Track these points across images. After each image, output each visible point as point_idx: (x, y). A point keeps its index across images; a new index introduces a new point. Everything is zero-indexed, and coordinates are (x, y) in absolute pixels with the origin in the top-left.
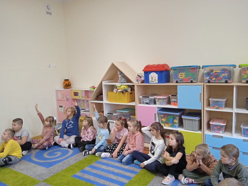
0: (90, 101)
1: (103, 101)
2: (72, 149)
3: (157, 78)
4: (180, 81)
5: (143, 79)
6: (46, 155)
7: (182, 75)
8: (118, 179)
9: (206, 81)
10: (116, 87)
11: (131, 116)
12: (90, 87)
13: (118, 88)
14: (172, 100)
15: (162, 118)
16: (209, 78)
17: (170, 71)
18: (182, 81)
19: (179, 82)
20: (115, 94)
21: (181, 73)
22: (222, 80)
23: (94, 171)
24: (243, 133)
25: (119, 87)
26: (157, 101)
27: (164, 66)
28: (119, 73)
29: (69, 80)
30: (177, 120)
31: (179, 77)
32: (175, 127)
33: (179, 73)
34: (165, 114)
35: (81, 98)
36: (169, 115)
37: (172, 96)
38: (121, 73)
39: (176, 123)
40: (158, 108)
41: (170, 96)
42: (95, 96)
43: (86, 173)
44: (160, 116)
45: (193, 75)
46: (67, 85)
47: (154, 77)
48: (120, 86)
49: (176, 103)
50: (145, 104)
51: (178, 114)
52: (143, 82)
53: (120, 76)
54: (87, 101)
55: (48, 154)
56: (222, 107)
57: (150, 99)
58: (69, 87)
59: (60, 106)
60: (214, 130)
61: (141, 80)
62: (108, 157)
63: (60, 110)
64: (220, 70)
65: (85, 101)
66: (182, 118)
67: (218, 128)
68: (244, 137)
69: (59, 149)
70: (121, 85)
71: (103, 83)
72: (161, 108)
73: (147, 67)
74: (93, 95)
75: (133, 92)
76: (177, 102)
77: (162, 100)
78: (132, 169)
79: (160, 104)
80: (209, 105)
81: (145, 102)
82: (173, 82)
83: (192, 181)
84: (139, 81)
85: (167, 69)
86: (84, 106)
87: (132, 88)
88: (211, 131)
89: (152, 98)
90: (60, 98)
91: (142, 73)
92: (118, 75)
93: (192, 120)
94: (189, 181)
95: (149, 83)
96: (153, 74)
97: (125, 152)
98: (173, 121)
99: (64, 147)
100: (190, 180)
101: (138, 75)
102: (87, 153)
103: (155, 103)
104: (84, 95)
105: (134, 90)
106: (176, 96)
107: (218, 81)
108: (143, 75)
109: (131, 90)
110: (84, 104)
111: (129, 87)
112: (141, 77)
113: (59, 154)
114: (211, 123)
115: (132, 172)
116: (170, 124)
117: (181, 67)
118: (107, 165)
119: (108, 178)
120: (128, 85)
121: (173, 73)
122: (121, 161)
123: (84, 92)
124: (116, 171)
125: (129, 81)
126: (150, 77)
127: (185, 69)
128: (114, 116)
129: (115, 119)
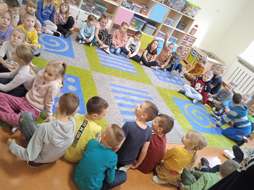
14: (144, 10)
15: (133, 22)
16: (173, 4)
22: (177, 8)
26: (135, 8)
34: (137, 20)
37: (146, 7)
39: (141, 27)
40: (134, 13)
67: (161, 36)
76: (147, 13)
77: (138, 9)
79: (136, 11)
81: (126, 6)
89: (133, 5)
103: (132, 9)
106: (149, 8)
116: (137, 28)
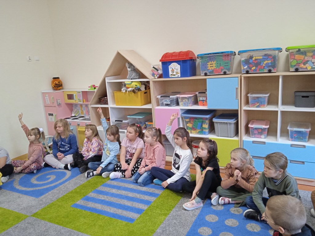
0: (91, 105)
1: (108, 104)
2: (70, 170)
3: (179, 70)
4: (210, 72)
5: (160, 72)
6: (34, 180)
7: (212, 64)
8: (134, 205)
9: (243, 72)
10: (125, 85)
11: (146, 123)
12: (89, 87)
13: (127, 86)
14: (199, 99)
15: (187, 123)
16: (248, 67)
17: (196, 60)
18: (213, 73)
19: (209, 74)
20: (124, 94)
21: (210, 62)
22: (264, 68)
23: (102, 197)
24: (291, 136)
25: (128, 84)
26: (181, 102)
27: (188, 53)
28: (127, 65)
29: (60, 79)
30: (206, 125)
31: (208, 67)
32: (205, 133)
33: (208, 62)
34: (191, 118)
35: (77, 102)
36: (196, 118)
37: (199, 93)
38: (131, 65)
39: (205, 129)
40: (182, 110)
41: (197, 93)
42: (96, 99)
43: (91, 201)
44: (185, 121)
45: (226, 64)
46: (57, 85)
47: (175, 69)
48: (131, 84)
49: (204, 102)
50: (165, 106)
51: (208, 116)
52: (160, 76)
53: (129, 69)
54: (87, 106)
55: (38, 180)
56: (264, 105)
57: (171, 99)
58: (61, 88)
59: (49, 114)
60: (254, 135)
61: (158, 74)
62: (119, 177)
63: (50, 120)
64: (262, 56)
65: (84, 106)
66: (213, 121)
67: (258, 132)
68: (292, 141)
69: (53, 171)
70: (132, 82)
71: (107, 81)
72: (186, 110)
73: (166, 56)
74: (93, 98)
75: (148, 91)
76: (206, 102)
77: (187, 100)
78: (151, 191)
79: (185, 105)
80: (247, 103)
81: (164, 103)
82: (200, 75)
83: (229, 201)
84: (155, 76)
85: (192, 58)
86: (82, 113)
87: (147, 85)
88: (250, 137)
89: (174, 98)
90: (49, 103)
91: (159, 65)
92: (127, 68)
93: (227, 123)
94: (224, 201)
95: (169, 77)
96: (174, 65)
97: (142, 170)
98: (202, 126)
99: (59, 169)
100: (227, 200)
101: (153, 67)
102: (91, 174)
103: (178, 104)
104: (81, 98)
105: (149, 88)
106: (205, 93)
107: (259, 71)
108: (161, 67)
109: (146, 88)
110: (83, 110)
111: (142, 84)
112: (158, 70)
113: (53, 177)
114: (250, 126)
115: (151, 194)
116: (198, 131)
117: (211, 54)
118: (119, 188)
119: (120, 205)
120: (141, 82)
121: (201, 62)
122: (136, 182)
123: (81, 93)
124: (131, 195)
125: (142, 76)
126: (170, 70)
127: (215, 56)
128: (125, 123)
129: (125, 128)
